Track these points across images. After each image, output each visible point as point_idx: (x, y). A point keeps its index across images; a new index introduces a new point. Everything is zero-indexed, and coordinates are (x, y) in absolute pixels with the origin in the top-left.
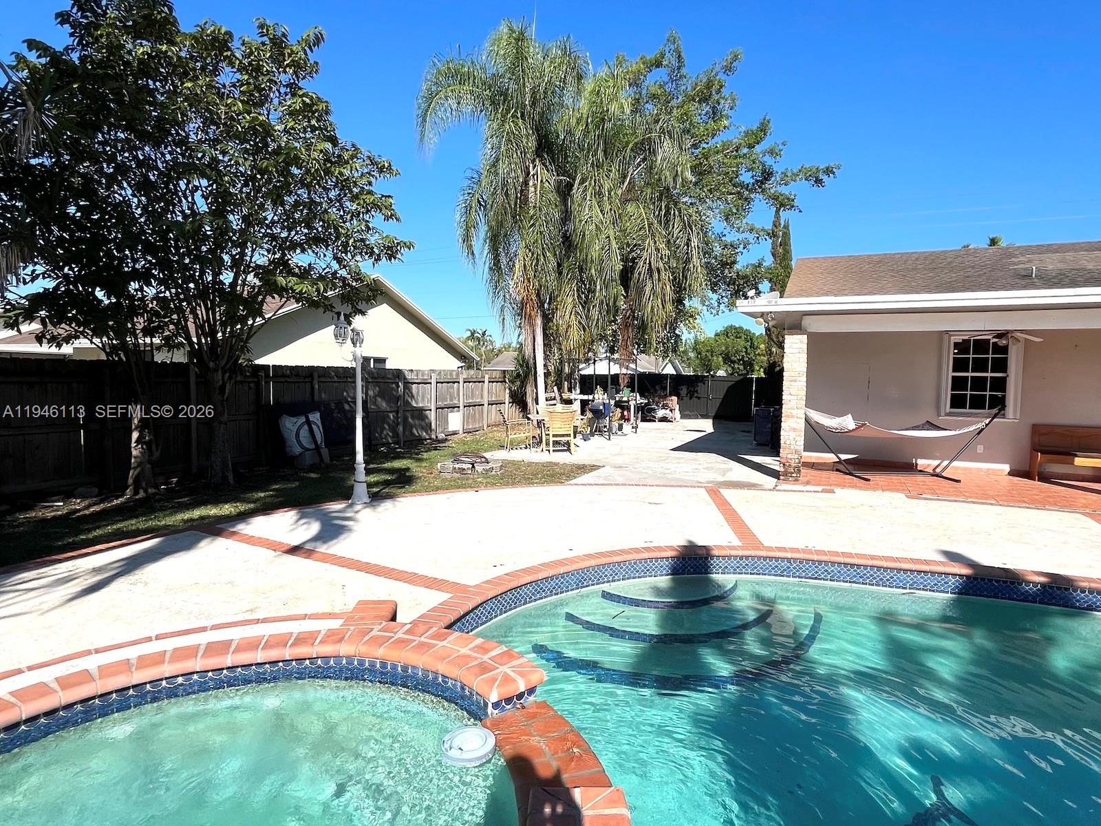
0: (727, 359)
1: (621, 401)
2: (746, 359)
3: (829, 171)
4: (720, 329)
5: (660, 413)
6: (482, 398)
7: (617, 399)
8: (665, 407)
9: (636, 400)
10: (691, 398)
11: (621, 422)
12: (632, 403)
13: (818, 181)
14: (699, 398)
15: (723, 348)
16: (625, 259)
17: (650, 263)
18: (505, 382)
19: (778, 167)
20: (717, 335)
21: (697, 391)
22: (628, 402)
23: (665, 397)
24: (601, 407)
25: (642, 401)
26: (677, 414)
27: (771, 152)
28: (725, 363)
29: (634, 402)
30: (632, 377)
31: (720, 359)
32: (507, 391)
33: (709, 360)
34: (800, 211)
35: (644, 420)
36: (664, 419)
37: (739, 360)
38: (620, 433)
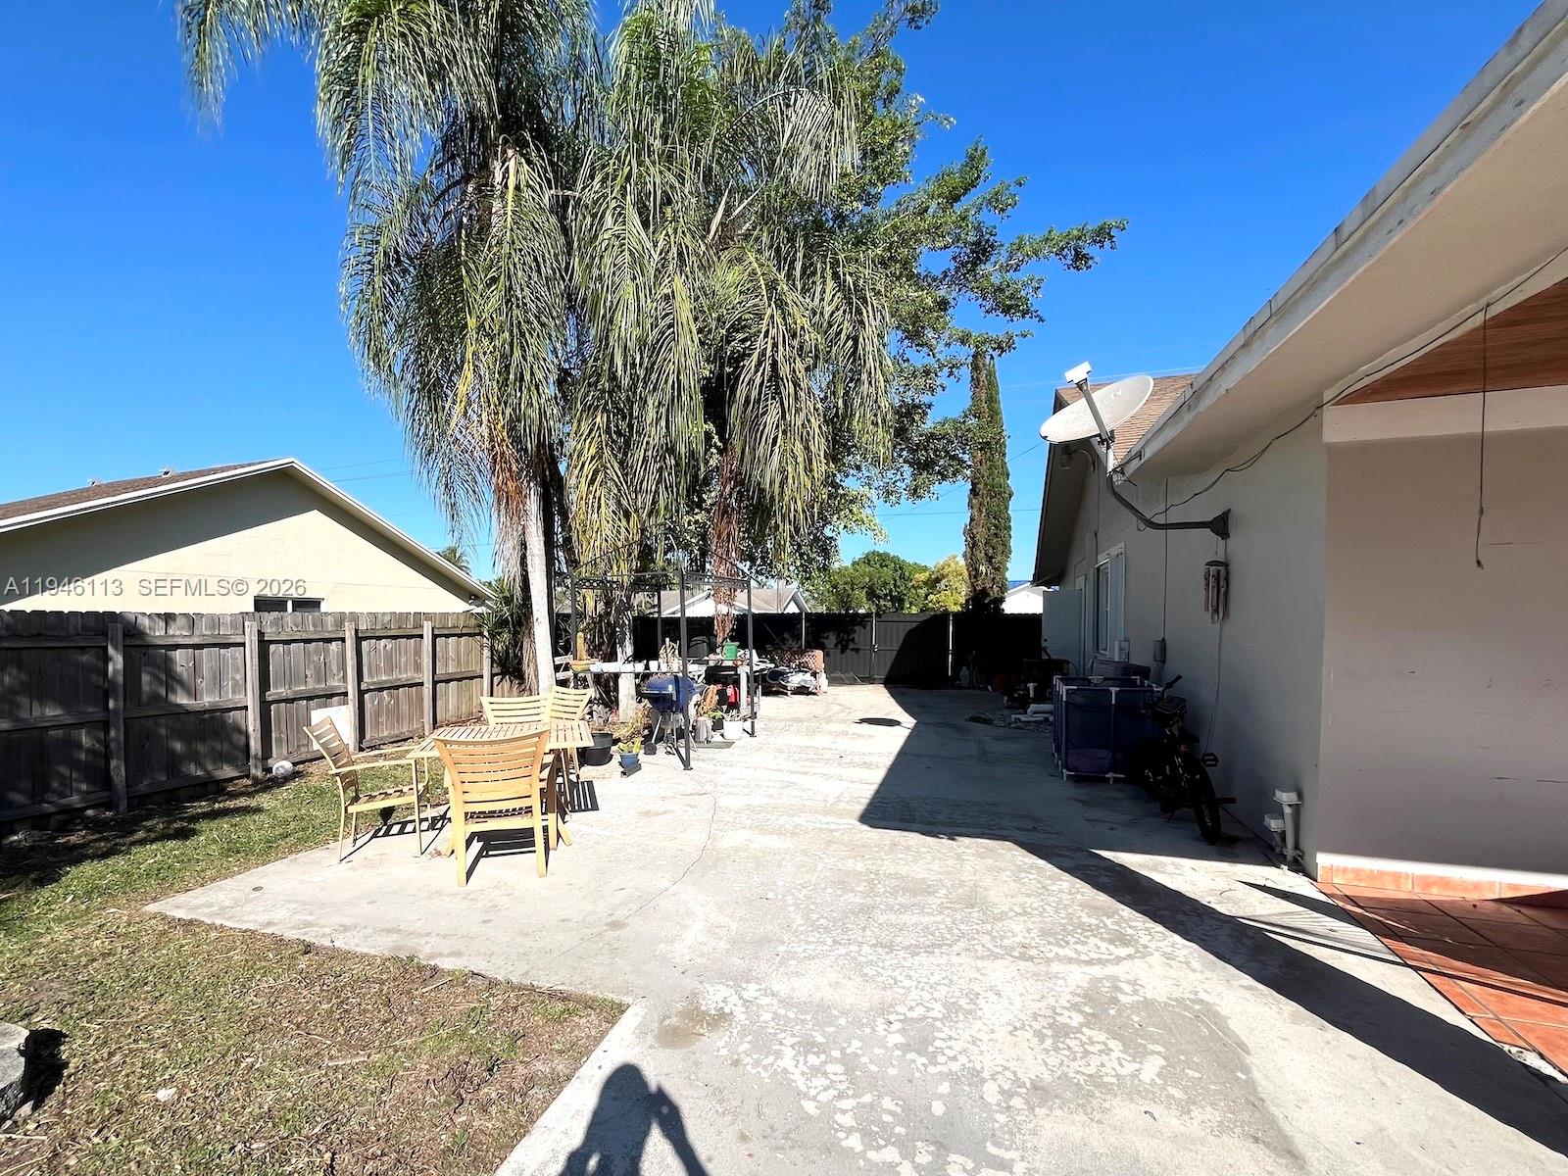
0: (872, 594)
1: (718, 668)
2: (895, 594)
3: (1103, 235)
4: (859, 555)
5: (796, 680)
6: (418, 668)
7: (711, 664)
8: (802, 668)
9: (750, 665)
10: (843, 652)
11: (719, 714)
12: (743, 671)
13: (1080, 259)
14: (857, 650)
15: (867, 579)
16: (717, 357)
17: (774, 365)
18: (481, 634)
19: (1005, 232)
20: (854, 563)
21: (853, 639)
22: (735, 668)
23: (802, 653)
24: (671, 689)
25: (763, 666)
26: (823, 679)
27: (995, 202)
28: (868, 600)
29: (747, 669)
30: (741, 620)
31: (864, 594)
32: (486, 653)
33: (849, 596)
34: (1041, 320)
35: (765, 693)
36: (802, 690)
37: (886, 595)
38: (717, 737)
